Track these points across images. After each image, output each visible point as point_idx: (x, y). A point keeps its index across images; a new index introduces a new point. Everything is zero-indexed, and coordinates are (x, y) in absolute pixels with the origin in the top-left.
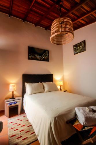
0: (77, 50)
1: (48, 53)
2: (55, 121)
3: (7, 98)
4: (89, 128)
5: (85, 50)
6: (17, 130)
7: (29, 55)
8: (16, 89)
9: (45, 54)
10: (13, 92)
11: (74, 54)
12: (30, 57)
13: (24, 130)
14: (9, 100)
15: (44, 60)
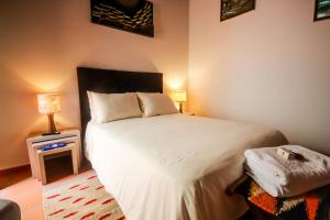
0: (230, 8)
1: (152, 12)
2: (196, 193)
3: (33, 134)
4: (295, 203)
5: (253, 8)
6: (72, 214)
7: (93, 9)
8: (59, 109)
9: (142, 13)
10: (51, 117)
11: (222, 20)
12: (96, 14)
13: (92, 214)
14: (40, 137)
15: (139, 30)
